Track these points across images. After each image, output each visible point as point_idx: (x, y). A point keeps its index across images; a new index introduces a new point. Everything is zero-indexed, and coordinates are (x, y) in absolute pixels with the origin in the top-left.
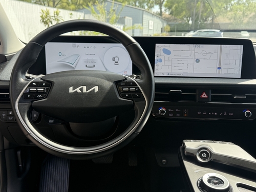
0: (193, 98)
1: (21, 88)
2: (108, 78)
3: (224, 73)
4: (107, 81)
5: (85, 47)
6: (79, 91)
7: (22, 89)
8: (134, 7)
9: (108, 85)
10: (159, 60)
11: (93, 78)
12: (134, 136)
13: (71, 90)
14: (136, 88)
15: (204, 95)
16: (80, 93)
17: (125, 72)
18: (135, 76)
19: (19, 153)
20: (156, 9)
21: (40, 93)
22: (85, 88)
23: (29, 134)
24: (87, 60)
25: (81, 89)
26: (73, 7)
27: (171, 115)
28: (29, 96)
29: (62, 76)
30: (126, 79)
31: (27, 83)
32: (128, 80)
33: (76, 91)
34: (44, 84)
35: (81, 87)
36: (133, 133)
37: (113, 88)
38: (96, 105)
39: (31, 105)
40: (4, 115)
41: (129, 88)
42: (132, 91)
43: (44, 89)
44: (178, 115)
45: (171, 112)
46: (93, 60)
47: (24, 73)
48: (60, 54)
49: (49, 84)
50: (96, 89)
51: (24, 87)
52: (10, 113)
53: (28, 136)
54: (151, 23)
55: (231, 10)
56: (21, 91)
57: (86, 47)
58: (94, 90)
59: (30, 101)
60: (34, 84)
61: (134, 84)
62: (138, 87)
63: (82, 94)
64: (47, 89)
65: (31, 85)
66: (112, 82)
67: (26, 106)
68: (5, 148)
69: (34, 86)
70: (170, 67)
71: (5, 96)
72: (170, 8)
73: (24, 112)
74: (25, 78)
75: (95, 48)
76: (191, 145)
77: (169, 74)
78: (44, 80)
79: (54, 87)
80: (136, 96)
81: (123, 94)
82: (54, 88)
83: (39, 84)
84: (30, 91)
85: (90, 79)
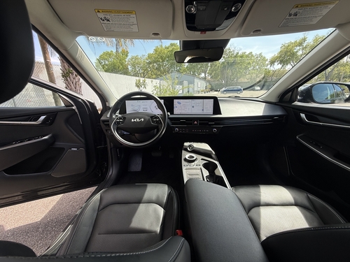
0: (191, 124)
3: (205, 112)
4: (147, 117)
7: (114, 120)
13: (133, 120)
15: (196, 122)
20: (203, 75)
25: (137, 120)
26: (154, 76)
27: (181, 131)
31: (116, 118)
33: (135, 121)
37: (150, 119)
38: (142, 126)
41: (156, 119)
42: (158, 121)
43: (122, 120)
44: (184, 131)
54: (199, 84)
55: (249, 74)
58: (142, 120)
59: (117, 125)
61: (159, 118)
63: (137, 122)
69: (119, 119)
70: (181, 110)
72: (211, 74)
73: (115, 129)
76: (186, 144)
77: (180, 113)
78: (123, 117)
82: (127, 120)
84: (117, 121)
85: (140, 116)
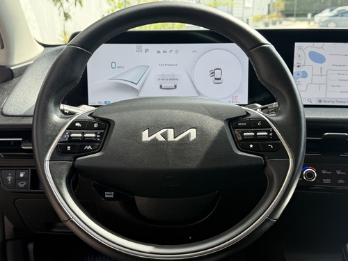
1: (55, 133)
2: (214, 112)
4: (212, 119)
5: (159, 52)
6: (161, 139)
7: (57, 135)
9: (215, 126)
10: (301, 75)
11: (186, 113)
12: (268, 225)
13: (145, 136)
14: (269, 132)
16: (162, 142)
17: (235, 98)
18: (259, 106)
19: (31, 246)
21: (90, 141)
22: (171, 132)
23: (70, 219)
24: (163, 75)
25: (165, 135)
27: (327, 181)
28: (69, 148)
29: (128, 110)
30: (248, 114)
31: (66, 123)
32: (252, 116)
33: (155, 140)
34: (96, 125)
35: (165, 130)
36: (267, 221)
37: (225, 133)
38: (193, 164)
39: (73, 165)
40: (9, 178)
41: (256, 132)
42: (262, 139)
43: (96, 133)
44: (341, 181)
45: (326, 176)
46: (173, 75)
47: (57, 104)
48: (114, 65)
49: (105, 125)
50: (193, 133)
51: (60, 130)
52: (22, 175)
53: (69, 223)
56: (54, 139)
57: (161, 52)
58: (188, 136)
59: (70, 157)
60: (77, 124)
61: (265, 125)
62: (273, 131)
63: (167, 143)
64: (101, 134)
65: (72, 127)
66: (221, 120)
67: (65, 166)
68: (7, 237)
69: (78, 128)
70: (323, 87)
71: (12, 143)
73: (61, 178)
74: (61, 114)
75: (177, 52)
77: (320, 101)
78: (95, 117)
79: (114, 131)
80: (268, 147)
81: (243, 144)
82: (116, 133)
83: (86, 125)
84: (70, 137)
85: (181, 115)
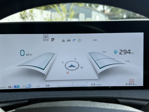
8: (85, 7)
